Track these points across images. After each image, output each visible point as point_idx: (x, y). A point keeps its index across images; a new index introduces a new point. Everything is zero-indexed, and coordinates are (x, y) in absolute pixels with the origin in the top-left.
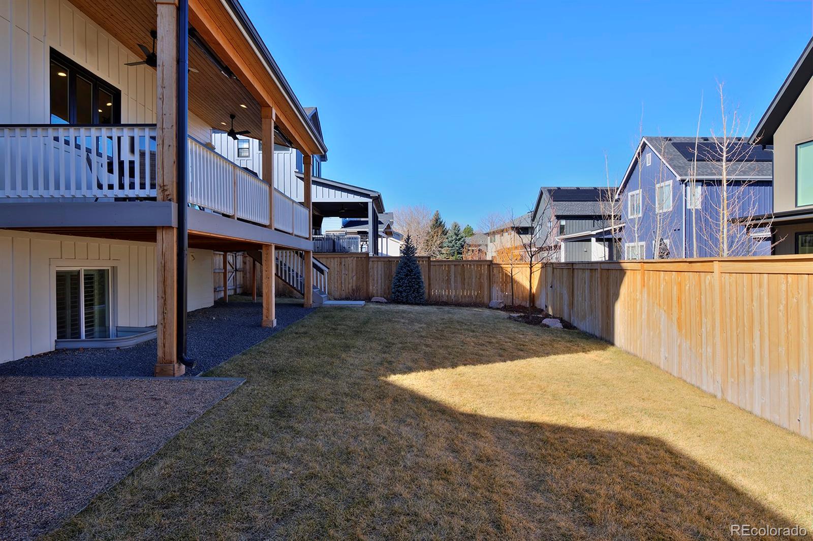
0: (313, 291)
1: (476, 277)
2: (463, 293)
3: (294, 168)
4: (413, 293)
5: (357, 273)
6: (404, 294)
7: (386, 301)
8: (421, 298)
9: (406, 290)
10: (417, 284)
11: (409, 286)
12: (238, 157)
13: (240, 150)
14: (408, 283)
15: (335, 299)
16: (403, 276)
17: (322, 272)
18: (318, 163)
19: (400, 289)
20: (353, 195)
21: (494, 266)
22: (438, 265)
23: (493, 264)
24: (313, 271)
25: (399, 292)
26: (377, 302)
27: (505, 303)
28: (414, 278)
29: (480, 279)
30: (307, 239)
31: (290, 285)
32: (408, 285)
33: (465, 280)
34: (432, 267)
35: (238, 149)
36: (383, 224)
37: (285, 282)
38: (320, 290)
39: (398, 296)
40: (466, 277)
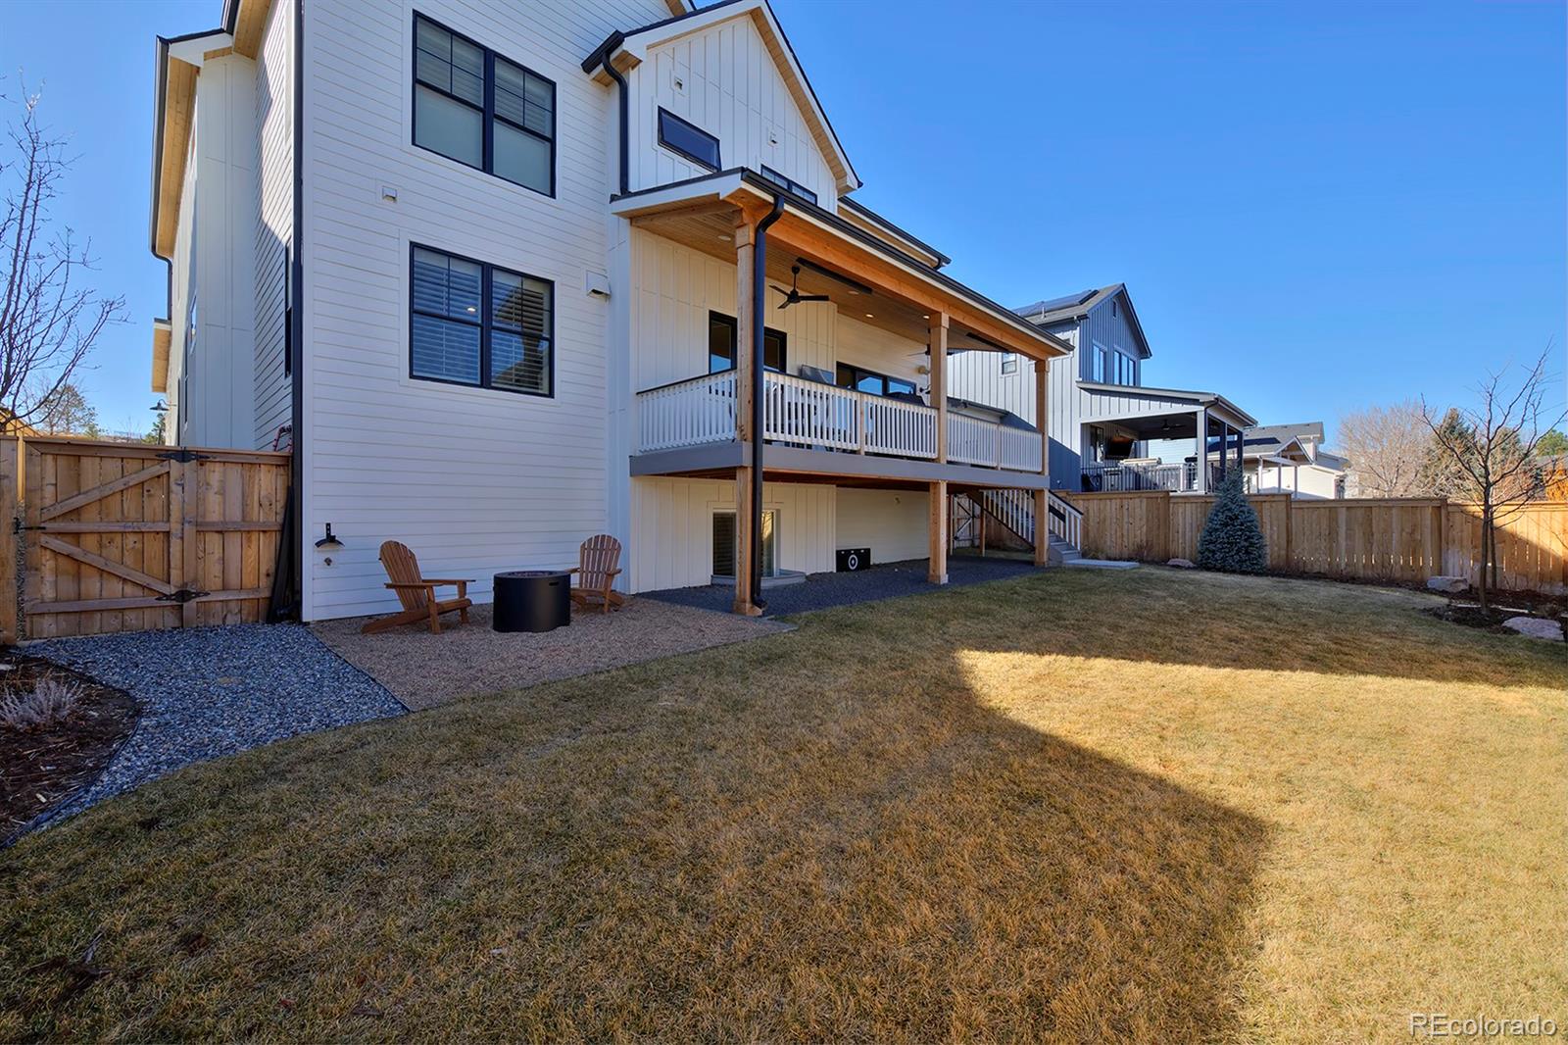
0: (1049, 545)
1: (1403, 530)
2: (1369, 559)
3: (1076, 377)
4: (1237, 554)
5: (1148, 520)
6: (1218, 555)
7: (1191, 564)
8: (1253, 564)
9: (1223, 548)
10: (1246, 540)
11: (1228, 543)
12: (1003, 373)
13: (1005, 365)
14: (1228, 538)
15: (1109, 559)
16: (1218, 526)
17: (1062, 517)
18: (1134, 363)
19: (1211, 547)
20: (1169, 404)
21: (1450, 509)
22: (1308, 508)
23: (1448, 505)
24: (1048, 516)
25: (1210, 551)
26: (1173, 566)
27: (1469, 582)
28: (1241, 530)
29: (1412, 533)
30: (1039, 473)
31: (1017, 535)
32: (1226, 540)
33: (1372, 535)
34: (1293, 511)
35: (1003, 364)
36: (1279, 442)
37: (1012, 530)
38: (1069, 544)
39: (1209, 558)
40: (1374, 530)
